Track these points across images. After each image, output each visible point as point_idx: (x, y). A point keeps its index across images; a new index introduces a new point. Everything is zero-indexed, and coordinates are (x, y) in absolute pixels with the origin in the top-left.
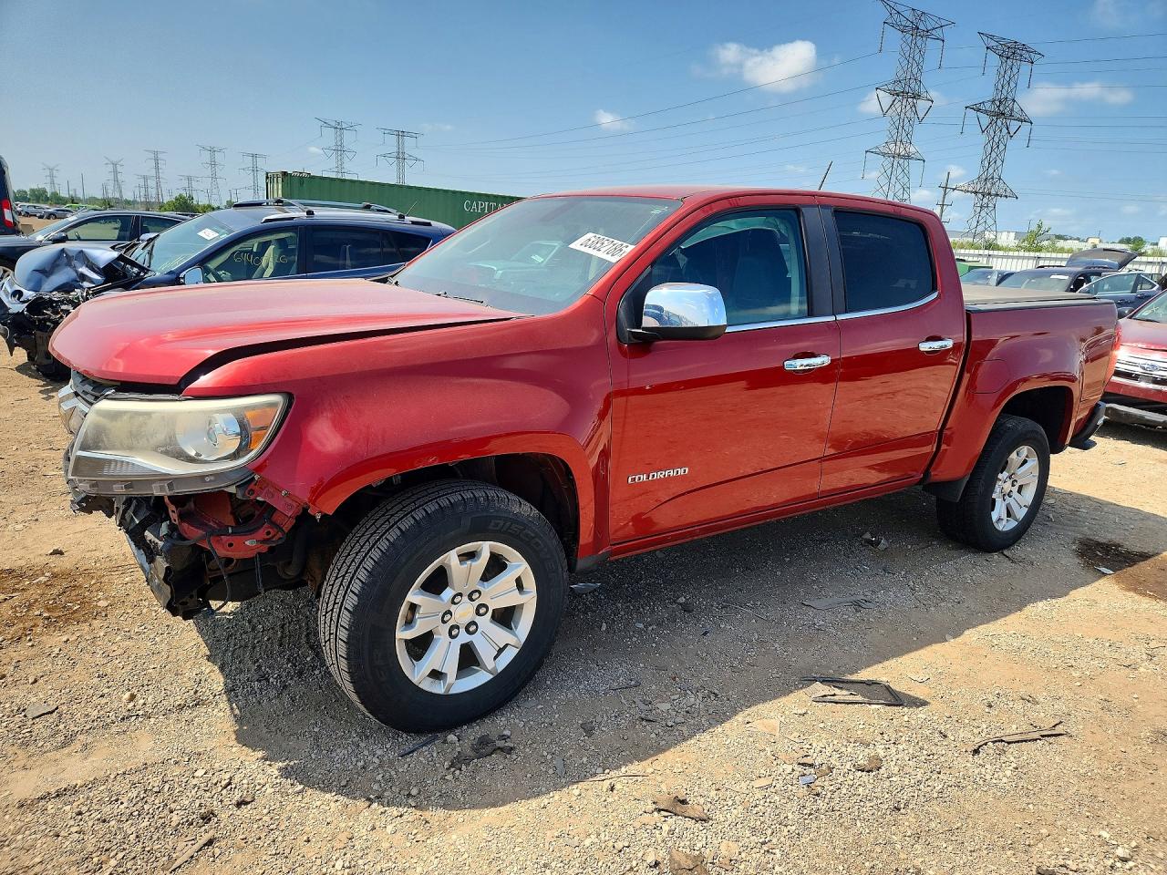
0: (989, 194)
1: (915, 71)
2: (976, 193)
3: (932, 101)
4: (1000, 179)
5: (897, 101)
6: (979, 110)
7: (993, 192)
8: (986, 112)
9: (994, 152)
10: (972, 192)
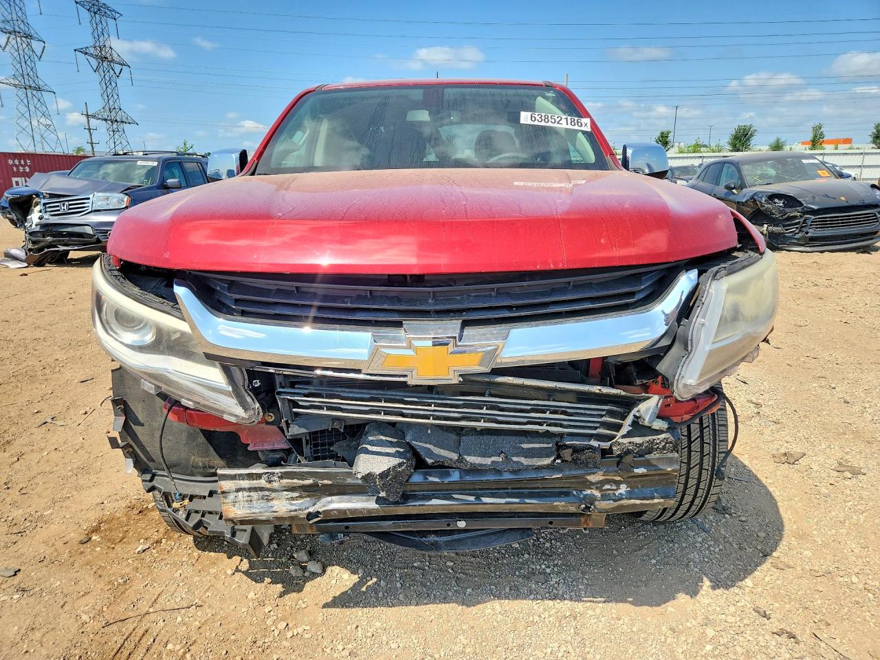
0: (116, 121)
1: (20, 14)
2: (106, 120)
3: (44, 42)
4: (120, 109)
5: (11, 39)
6: (86, 53)
7: (118, 120)
8: (92, 55)
9: (109, 87)
10: (102, 119)
